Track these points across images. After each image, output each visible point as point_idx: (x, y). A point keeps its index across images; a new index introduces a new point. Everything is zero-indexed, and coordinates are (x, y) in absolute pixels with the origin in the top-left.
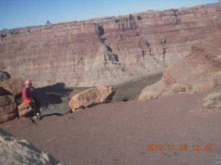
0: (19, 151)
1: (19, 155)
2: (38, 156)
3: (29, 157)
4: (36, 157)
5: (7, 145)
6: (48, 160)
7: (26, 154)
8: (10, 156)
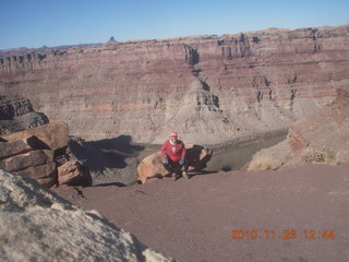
0: (89, 226)
1: (90, 231)
2: (117, 235)
3: (104, 234)
4: (113, 236)
5: (70, 215)
6: (132, 242)
7: (99, 230)
8: (77, 231)
